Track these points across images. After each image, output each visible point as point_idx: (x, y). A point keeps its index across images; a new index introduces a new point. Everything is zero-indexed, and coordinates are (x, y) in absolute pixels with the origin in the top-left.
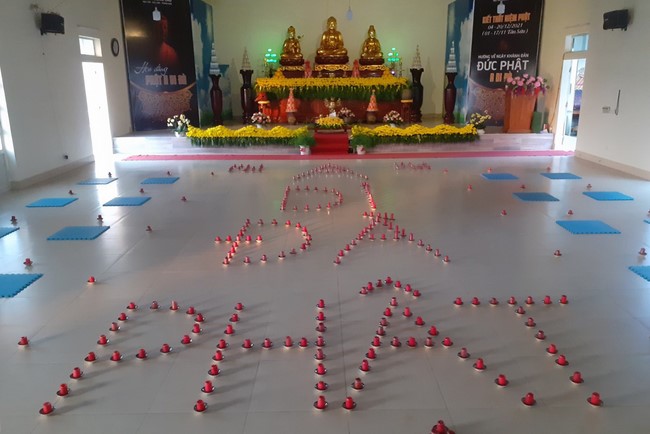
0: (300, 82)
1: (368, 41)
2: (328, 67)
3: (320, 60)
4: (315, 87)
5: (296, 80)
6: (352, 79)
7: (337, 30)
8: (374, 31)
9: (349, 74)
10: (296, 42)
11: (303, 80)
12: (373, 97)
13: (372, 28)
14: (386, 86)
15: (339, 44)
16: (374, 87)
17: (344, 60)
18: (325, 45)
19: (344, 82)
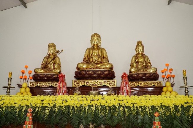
0: (48, 100)
1: (136, 57)
2: (91, 83)
3: (80, 75)
4: (68, 107)
5: (42, 97)
6: (121, 97)
7: (102, 46)
8: (143, 47)
9: (117, 90)
10: (55, 57)
11: (53, 97)
12: (157, 119)
13: (139, 43)
14: (172, 107)
15: (103, 58)
16: (153, 107)
17: (110, 75)
18: (87, 60)
19: (111, 100)
